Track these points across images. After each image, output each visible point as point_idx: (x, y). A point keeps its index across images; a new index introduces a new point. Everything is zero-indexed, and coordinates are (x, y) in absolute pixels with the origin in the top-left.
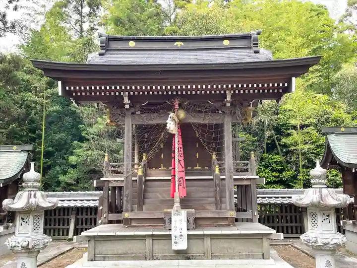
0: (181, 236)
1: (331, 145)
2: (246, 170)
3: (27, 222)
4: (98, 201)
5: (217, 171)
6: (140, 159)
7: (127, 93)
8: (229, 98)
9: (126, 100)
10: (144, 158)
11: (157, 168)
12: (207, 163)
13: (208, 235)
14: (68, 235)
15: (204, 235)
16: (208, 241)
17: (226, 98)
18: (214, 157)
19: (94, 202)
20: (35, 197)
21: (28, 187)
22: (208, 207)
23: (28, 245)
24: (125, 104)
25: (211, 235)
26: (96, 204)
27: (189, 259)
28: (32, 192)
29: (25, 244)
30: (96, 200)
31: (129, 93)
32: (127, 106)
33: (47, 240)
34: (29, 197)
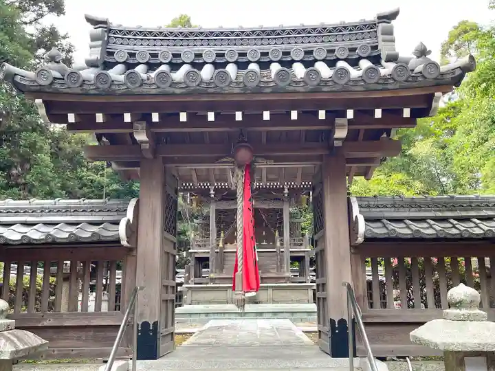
2: (301, 245)
5: (278, 244)
6: (219, 236)
8: (286, 191)
9: (212, 192)
10: (222, 235)
11: (231, 244)
12: (271, 239)
13: (270, 287)
15: (267, 287)
16: (270, 291)
17: (284, 190)
18: (277, 234)
22: (272, 271)
24: (210, 194)
25: (272, 287)
27: (257, 303)
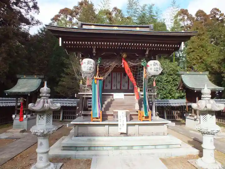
0: (123, 125)
1: (183, 79)
3: (43, 118)
4: (76, 104)
7: (95, 47)
9: (94, 51)
13: (137, 124)
14: (59, 119)
15: (135, 124)
17: (146, 53)
19: (74, 104)
20: (47, 103)
21: (43, 96)
23: (44, 132)
24: (93, 53)
25: (139, 124)
26: (76, 105)
28: (46, 100)
29: (42, 131)
30: (75, 103)
31: (96, 47)
32: (94, 55)
33: (55, 129)
34: (44, 102)
